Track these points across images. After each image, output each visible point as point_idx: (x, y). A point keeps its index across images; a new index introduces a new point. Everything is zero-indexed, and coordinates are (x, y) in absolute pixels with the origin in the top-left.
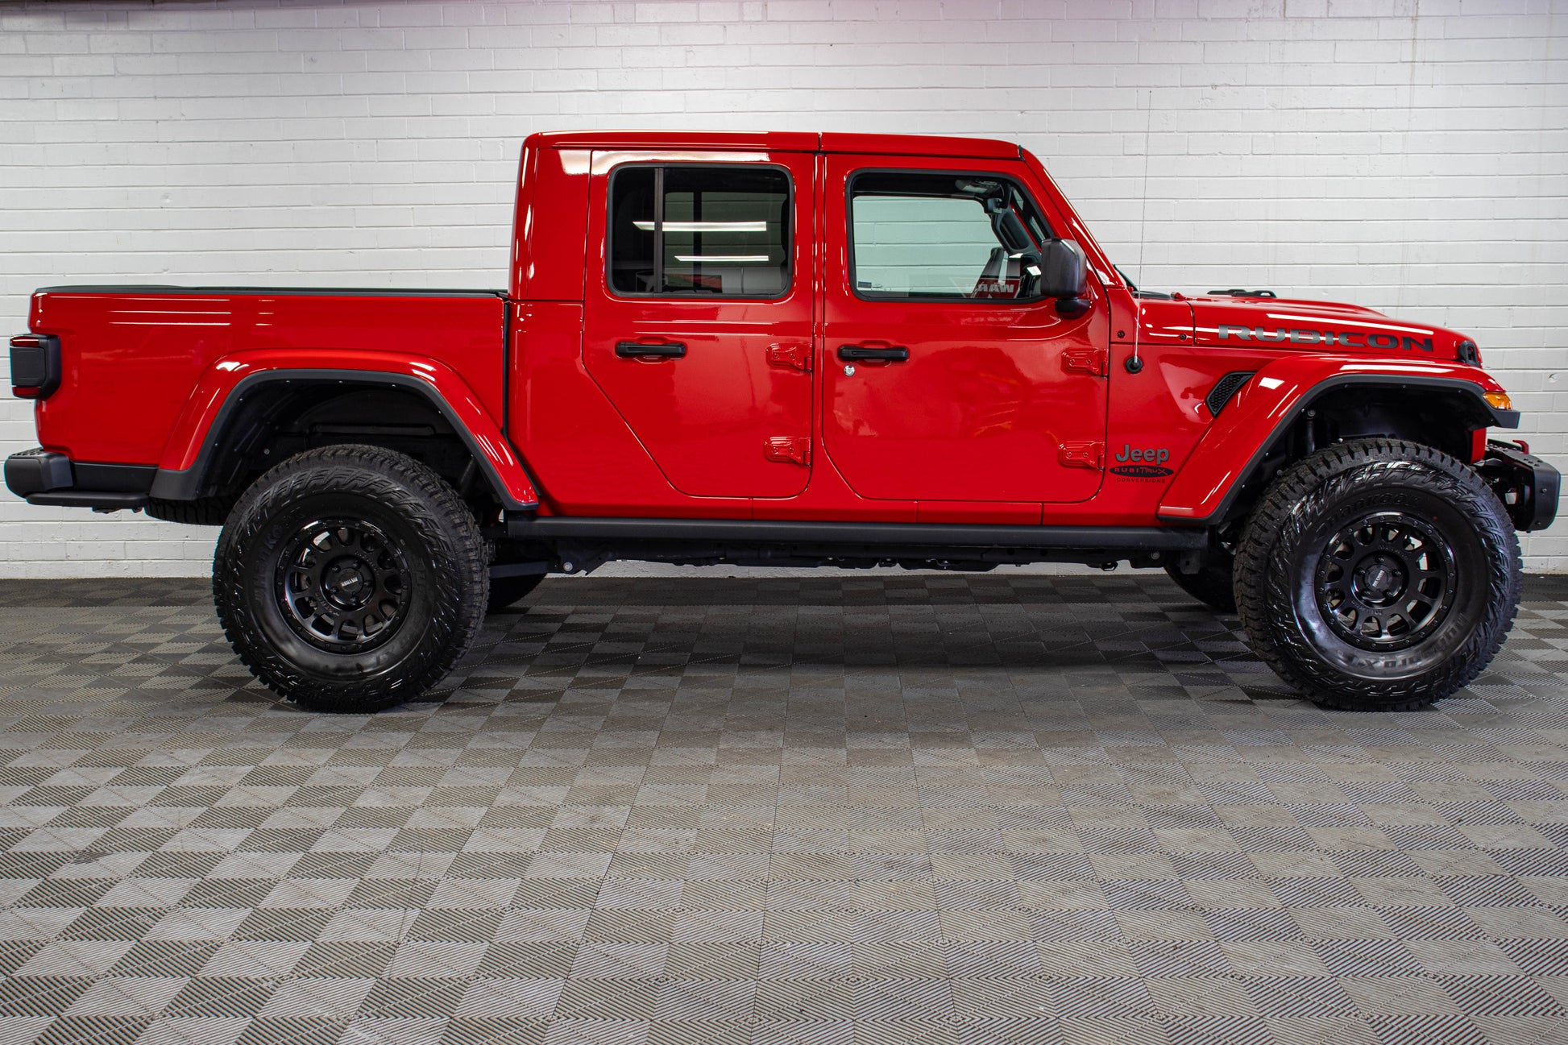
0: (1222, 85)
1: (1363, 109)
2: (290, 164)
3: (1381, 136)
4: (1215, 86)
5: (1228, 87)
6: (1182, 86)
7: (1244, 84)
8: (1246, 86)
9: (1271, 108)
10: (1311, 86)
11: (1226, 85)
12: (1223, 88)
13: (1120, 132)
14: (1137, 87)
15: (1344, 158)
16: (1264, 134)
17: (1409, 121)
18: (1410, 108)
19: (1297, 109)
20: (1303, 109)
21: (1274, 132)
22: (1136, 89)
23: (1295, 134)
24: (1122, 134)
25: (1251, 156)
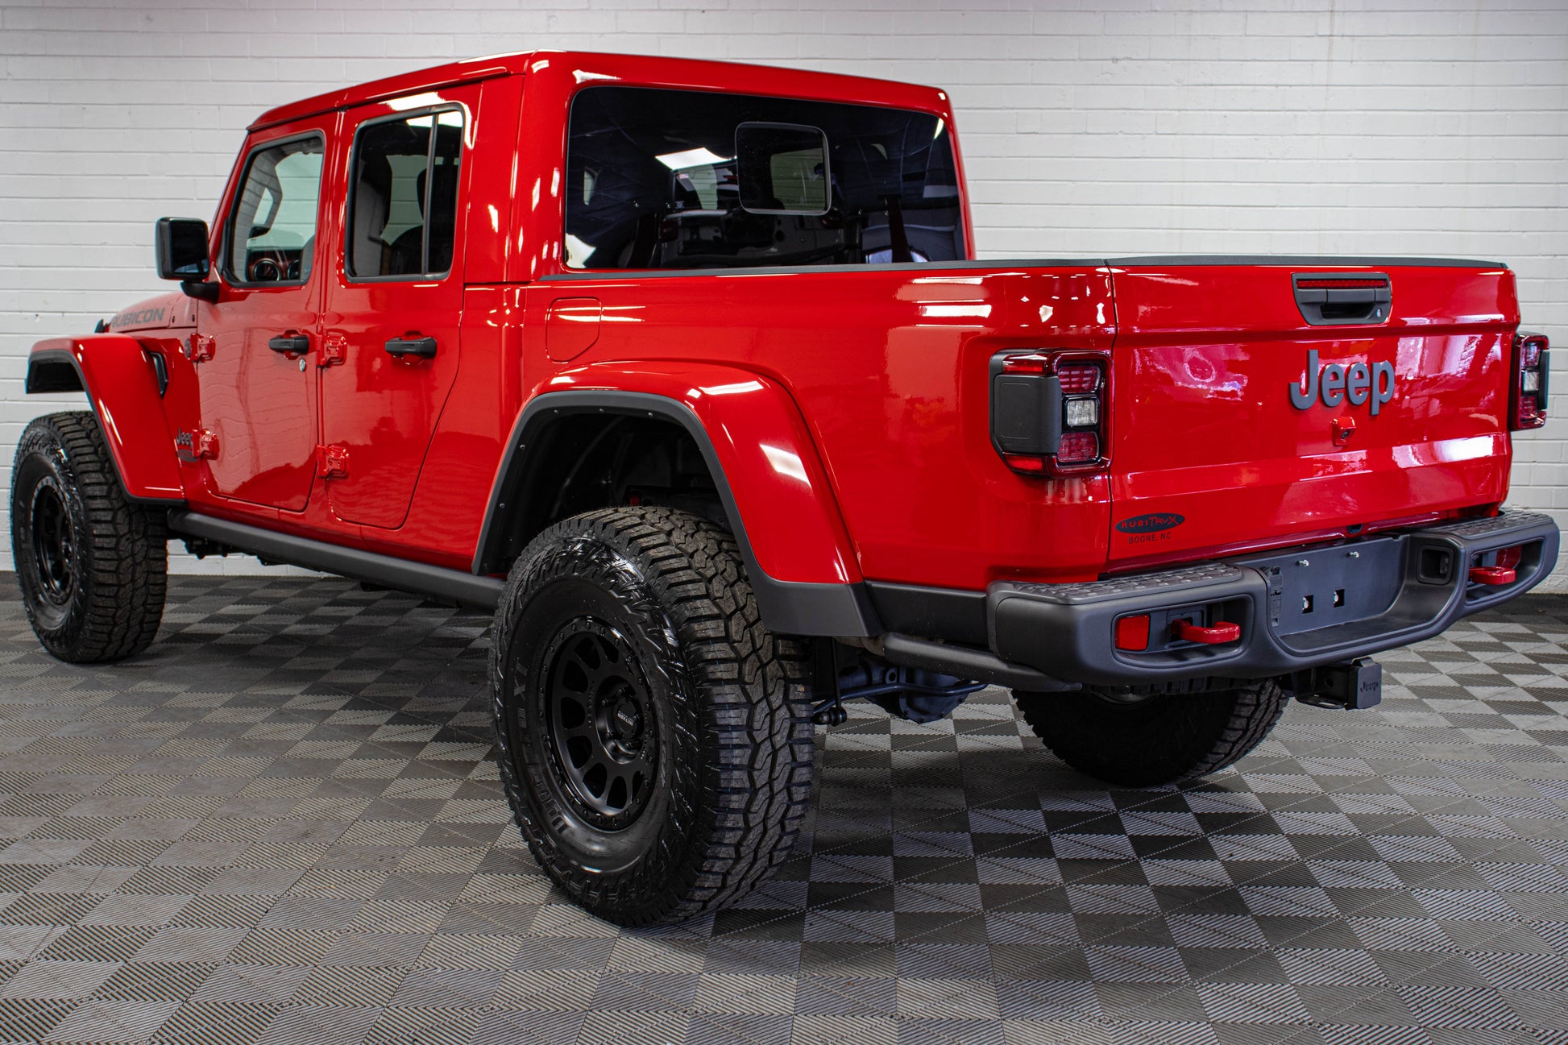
0: (1124, 59)
1: (1277, 86)
2: (125, 131)
3: (1295, 116)
4: (1115, 60)
5: (1130, 61)
6: (1081, 60)
7: (1147, 57)
8: (1150, 59)
9: (1176, 84)
10: (1220, 60)
11: (1128, 59)
12: (1125, 62)
13: (1013, 109)
14: (1033, 61)
15: (1256, 139)
16: (1169, 112)
17: (1326, 99)
18: (1327, 86)
19: (1205, 85)
20: (1212, 85)
21: (1179, 110)
22: (1030, 62)
23: (1202, 112)
24: (1015, 111)
25: (1154, 136)
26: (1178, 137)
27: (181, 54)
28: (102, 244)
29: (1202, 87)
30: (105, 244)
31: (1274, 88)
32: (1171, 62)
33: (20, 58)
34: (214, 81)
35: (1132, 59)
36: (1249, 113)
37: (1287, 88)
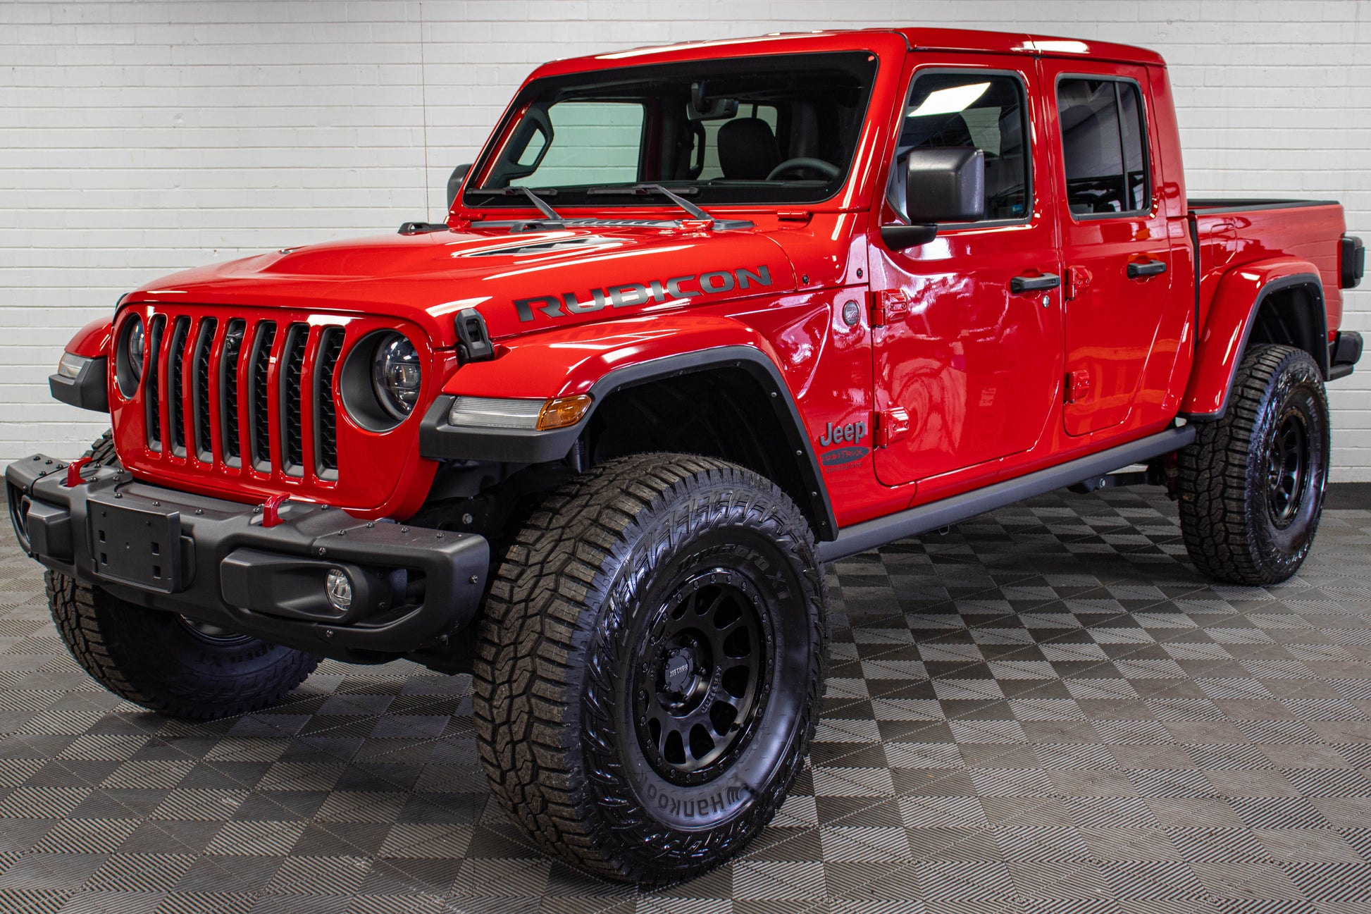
26: (1223, 89)
27: (346, 20)
28: (273, 188)
29: (1246, 46)
30: (276, 187)
31: (1308, 45)
32: (1219, 24)
33: (205, 26)
34: (375, 43)
35: (1184, 21)
36: (1285, 68)
37: (1319, 45)
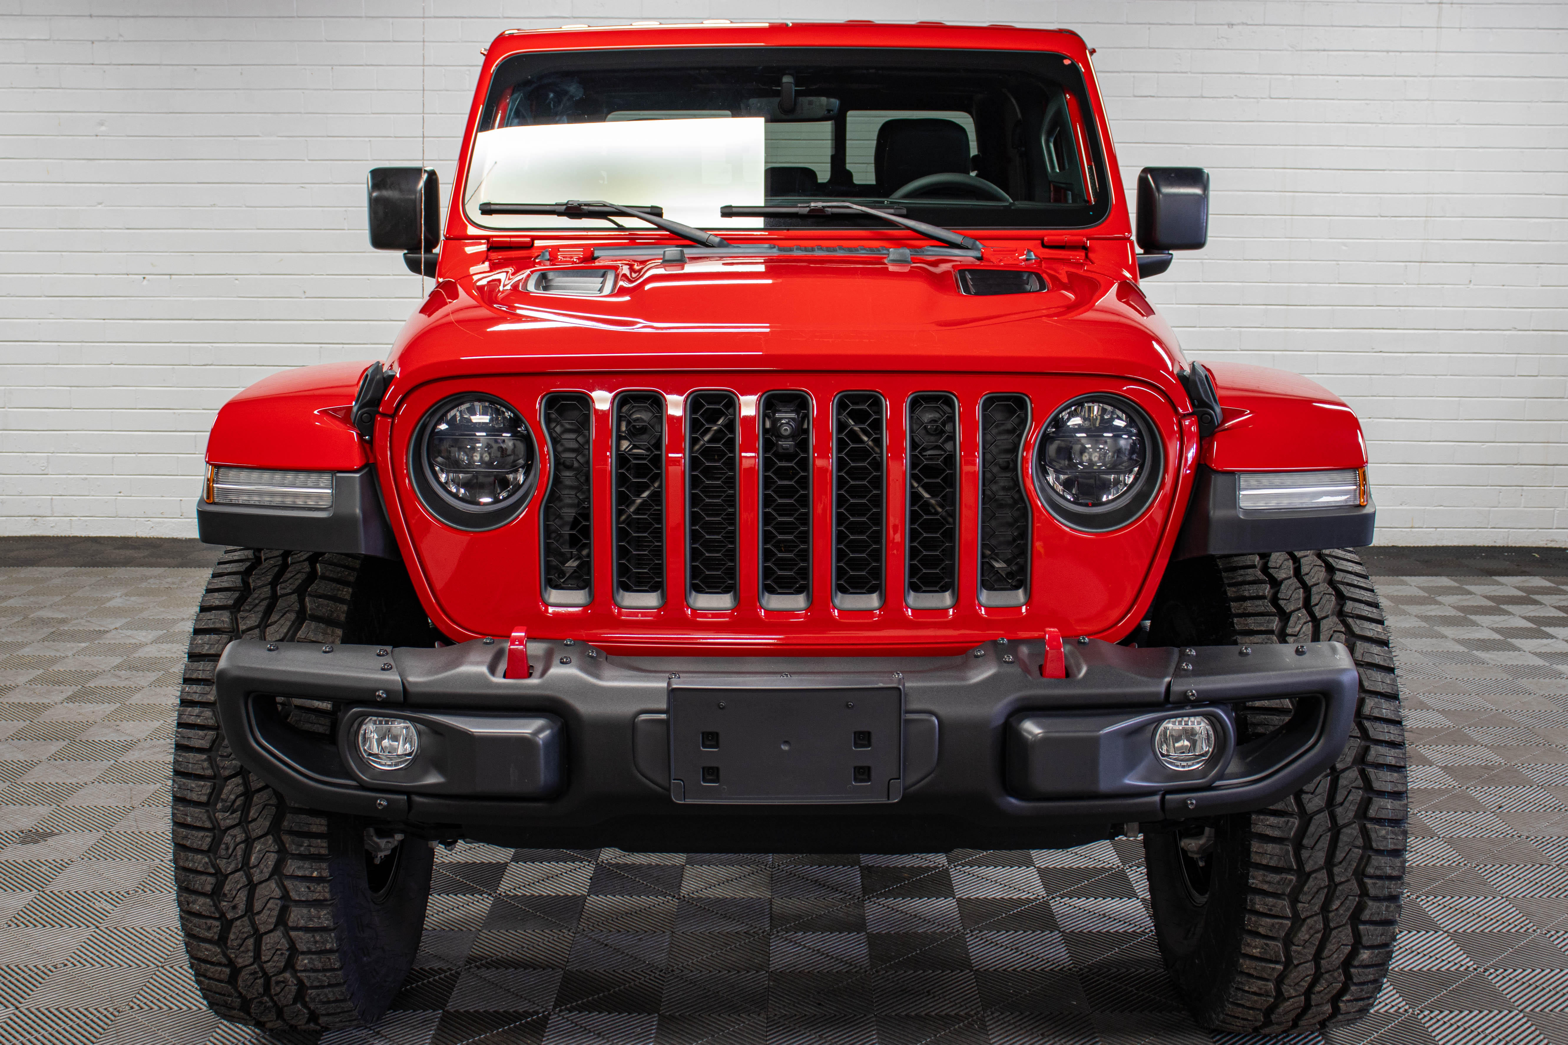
0: (1238, 24)
1: (1388, 52)
2: (237, 92)
3: (1405, 82)
4: (1231, 25)
5: (1245, 27)
6: (1197, 24)
7: (1262, 22)
8: (1265, 25)
9: (1290, 49)
10: (1333, 26)
11: (1243, 24)
12: (1240, 27)
13: (1130, 72)
14: (1150, 24)
15: (1367, 104)
16: (1282, 76)
17: (1436, 66)
18: (1436, 52)
19: (1318, 50)
20: (1324, 50)
21: (1293, 75)
22: (1148, 26)
23: (1315, 77)
24: (1132, 74)
25: (1268, 100)
26: (1291, 101)
27: (295, 15)
28: (211, 206)
29: (1316, 53)
30: (214, 205)
31: (1385, 54)
32: (1285, 27)
33: (132, 19)
34: (328, 41)
35: (1247, 24)
36: (1360, 78)
37: (1398, 54)
